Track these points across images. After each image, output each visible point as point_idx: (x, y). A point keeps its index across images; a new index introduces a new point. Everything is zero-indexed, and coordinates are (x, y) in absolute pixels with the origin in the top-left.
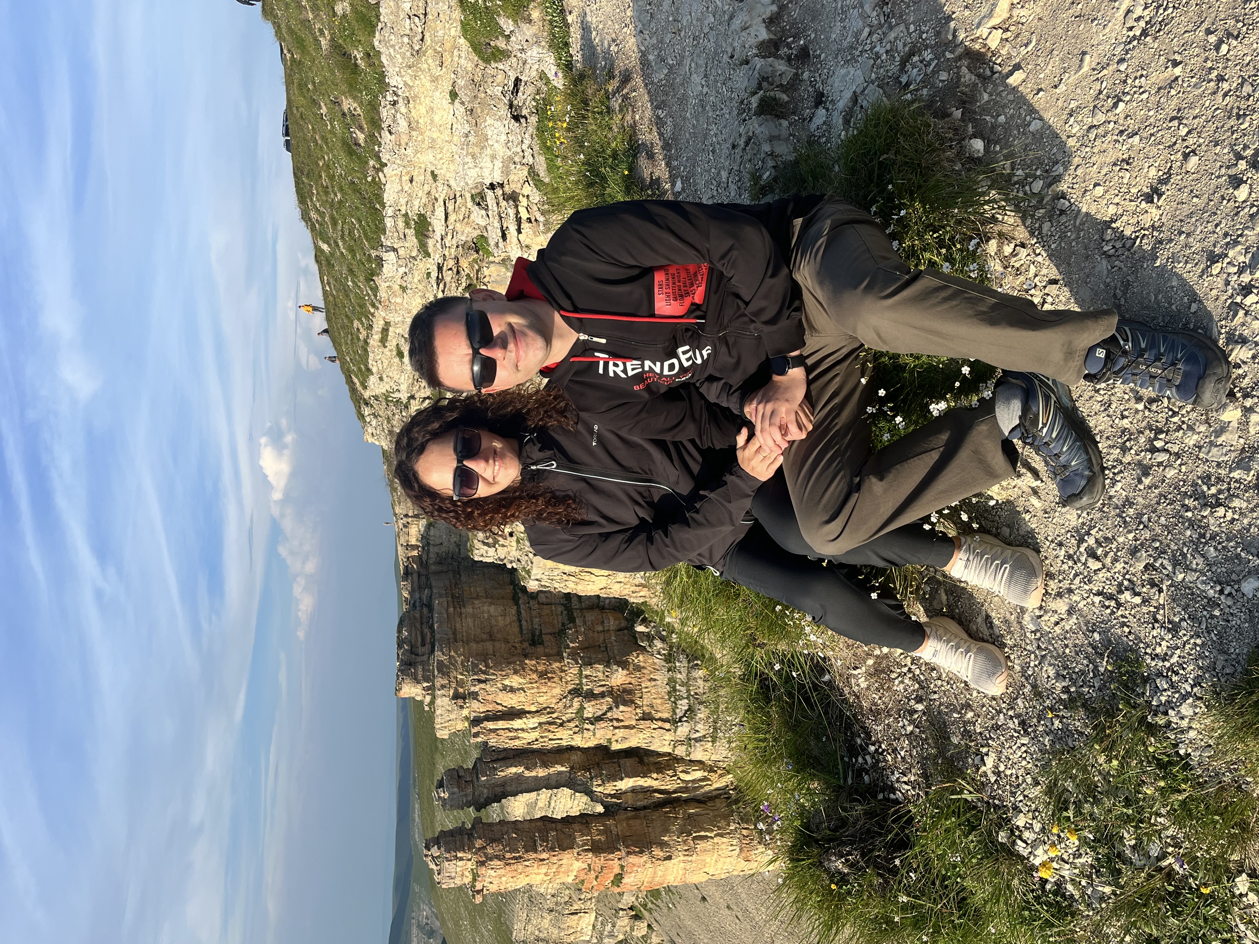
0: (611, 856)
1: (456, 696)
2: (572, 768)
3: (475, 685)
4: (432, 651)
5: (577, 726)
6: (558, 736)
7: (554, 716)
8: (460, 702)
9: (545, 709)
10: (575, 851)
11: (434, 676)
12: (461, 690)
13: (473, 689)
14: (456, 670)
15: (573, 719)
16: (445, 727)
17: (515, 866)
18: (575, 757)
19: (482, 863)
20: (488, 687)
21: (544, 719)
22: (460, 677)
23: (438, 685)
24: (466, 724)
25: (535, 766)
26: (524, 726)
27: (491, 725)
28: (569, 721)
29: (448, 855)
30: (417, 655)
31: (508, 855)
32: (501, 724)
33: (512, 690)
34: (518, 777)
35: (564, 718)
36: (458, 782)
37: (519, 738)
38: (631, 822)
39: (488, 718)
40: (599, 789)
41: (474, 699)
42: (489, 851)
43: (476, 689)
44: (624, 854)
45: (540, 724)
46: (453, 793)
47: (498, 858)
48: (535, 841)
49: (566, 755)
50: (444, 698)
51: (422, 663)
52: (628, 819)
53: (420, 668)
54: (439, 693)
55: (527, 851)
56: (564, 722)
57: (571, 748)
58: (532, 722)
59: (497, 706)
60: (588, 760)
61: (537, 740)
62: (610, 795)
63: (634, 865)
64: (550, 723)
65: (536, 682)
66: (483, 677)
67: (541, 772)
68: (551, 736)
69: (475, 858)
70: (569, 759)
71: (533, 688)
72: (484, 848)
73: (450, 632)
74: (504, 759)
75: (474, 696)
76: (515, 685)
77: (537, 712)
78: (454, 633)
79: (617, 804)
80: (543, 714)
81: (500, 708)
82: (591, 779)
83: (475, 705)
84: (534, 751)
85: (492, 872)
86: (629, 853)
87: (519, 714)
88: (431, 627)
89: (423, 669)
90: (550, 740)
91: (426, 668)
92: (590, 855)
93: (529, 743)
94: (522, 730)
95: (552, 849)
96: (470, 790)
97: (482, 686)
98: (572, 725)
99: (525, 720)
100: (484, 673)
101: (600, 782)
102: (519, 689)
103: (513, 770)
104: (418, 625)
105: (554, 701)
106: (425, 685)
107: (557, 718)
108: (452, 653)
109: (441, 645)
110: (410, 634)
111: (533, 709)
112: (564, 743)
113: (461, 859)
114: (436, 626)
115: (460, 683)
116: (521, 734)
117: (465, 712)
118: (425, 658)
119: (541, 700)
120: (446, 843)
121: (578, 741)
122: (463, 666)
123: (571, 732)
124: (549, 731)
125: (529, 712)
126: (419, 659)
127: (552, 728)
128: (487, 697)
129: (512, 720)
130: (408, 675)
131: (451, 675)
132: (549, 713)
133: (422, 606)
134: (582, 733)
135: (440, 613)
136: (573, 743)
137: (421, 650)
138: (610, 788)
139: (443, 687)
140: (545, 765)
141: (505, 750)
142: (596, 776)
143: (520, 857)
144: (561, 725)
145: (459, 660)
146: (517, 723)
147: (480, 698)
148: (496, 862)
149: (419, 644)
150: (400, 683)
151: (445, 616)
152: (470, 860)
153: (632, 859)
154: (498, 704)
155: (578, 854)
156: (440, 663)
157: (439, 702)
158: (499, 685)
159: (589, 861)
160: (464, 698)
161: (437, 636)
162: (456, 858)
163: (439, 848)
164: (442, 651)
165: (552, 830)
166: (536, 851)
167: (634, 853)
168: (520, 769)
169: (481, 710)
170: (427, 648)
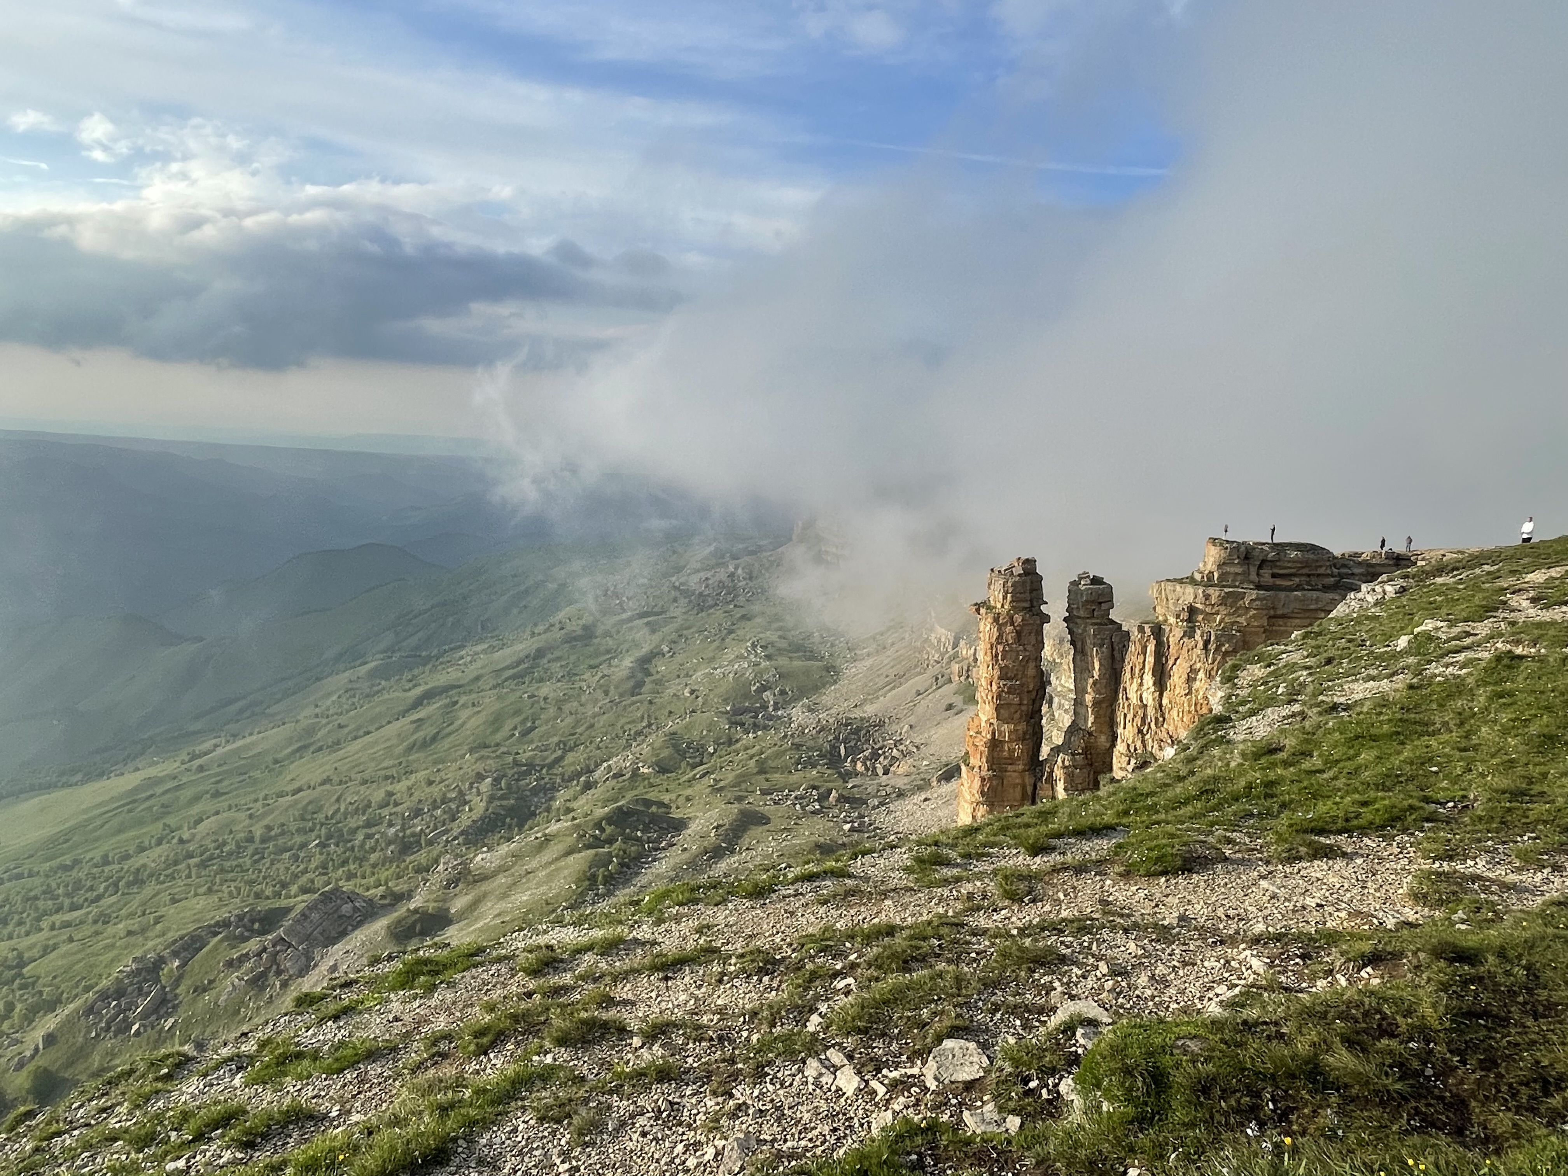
0: (984, 759)
1: (1192, 610)
2: (1090, 734)
3: (1202, 636)
4: (1259, 587)
5: (1136, 749)
6: (1129, 725)
7: (1153, 725)
8: (1185, 615)
9: (1163, 716)
10: (994, 721)
11: (1224, 586)
12: (1200, 618)
13: (1198, 632)
14: (1229, 614)
15: (1145, 746)
16: (1160, 593)
17: (989, 654)
18: (1103, 740)
19: (996, 620)
20: (1198, 651)
21: (1150, 712)
22: (1218, 618)
23: (1210, 591)
24: (1161, 618)
25: (1097, 692)
26: (1145, 687)
27: (1151, 648)
28: (1143, 742)
29: (1009, 584)
30: (1260, 567)
31: (1000, 648)
32: (1150, 659)
33: (1190, 680)
34: (1089, 671)
35: (1148, 736)
36: (1093, 602)
37: (1132, 678)
38: (1019, 789)
39: (1159, 645)
40: (1060, 760)
41: (1185, 632)
42: (1009, 628)
43: (1198, 637)
45: (1145, 707)
46: (1082, 595)
47: (1000, 636)
49: (1106, 729)
50: (1192, 597)
51: (1246, 574)
52: (1024, 787)
53: (1238, 570)
54: (1200, 591)
55: (1001, 669)
56: (1143, 735)
57: (1114, 737)
58: (1149, 697)
59: (1173, 659)
60: (1098, 754)
61: (1127, 699)
62: (1052, 771)
64: (1144, 719)
65: (1196, 711)
66: (1212, 647)
67: (1089, 698)
68: (1129, 717)
69: (1004, 611)
70: (1101, 732)
71: (1190, 706)
72: (1012, 624)
73: (1286, 611)
74: (1113, 657)
75: (1189, 633)
76: (1196, 685)
77: (1161, 705)
78: (1283, 616)
79: (1042, 776)
80: (1157, 712)
81: (1171, 662)
82: (1073, 754)
83: (1178, 633)
84: (1116, 692)
85: (988, 629)
86: (983, 779)
87: (1161, 684)
88: (1298, 588)
89: (1237, 574)
90: (1125, 715)
91: (1239, 578)
92: (989, 737)
93: (1125, 689)
94: (1141, 684)
95: (999, 697)
96: (1082, 613)
97: (1201, 645)
98: (1139, 744)
99: (1152, 689)
100: (1217, 649)
101: (1067, 763)
102: (1190, 688)
103: (1097, 666)
104: (1305, 571)
105: (1171, 729)
106: (1216, 575)
107: (1149, 728)
108: (1253, 612)
109: (1265, 599)
110: (1293, 561)
111: (1165, 701)
112: (1120, 730)
113: (1005, 598)
114: (1299, 594)
115: (1208, 617)
116: (1137, 681)
117: (1172, 620)
118: (1254, 577)
119: (1174, 713)
120: (1024, 582)
121: (1120, 747)
122: (1233, 624)
123: (1130, 742)
124: (1135, 716)
125: (1161, 696)
126: (1253, 570)
127: (1138, 720)
128: (1185, 649)
129: (1153, 675)
130: (1230, 555)
131: (1222, 608)
132: (1157, 719)
133: (1341, 576)
134: (1127, 756)
135: (1317, 600)
136: (1119, 740)
137: (1266, 573)
138: (1058, 773)
139: (1207, 597)
140: (1096, 703)
141: (1123, 661)
142: (1074, 760)
144: (1140, 731)
145: (1242, 620)
146: (1149, 680)
147: (1185, 639)
148: (996, 634)
149: (1276, 571)
151: (1312, 607)
152: (1003, 606)
154: (1176, 660)
156: (1242, 596)
157: (1190, 590)
158: (1198, 666)
160: (1189, 620)
161: (1282, 595)
162: (1006, 592)
163: (1019, 575)
164: (1257, 599)
168: (1096, 676)
169: (1171, 639)
170: (1267, 579)
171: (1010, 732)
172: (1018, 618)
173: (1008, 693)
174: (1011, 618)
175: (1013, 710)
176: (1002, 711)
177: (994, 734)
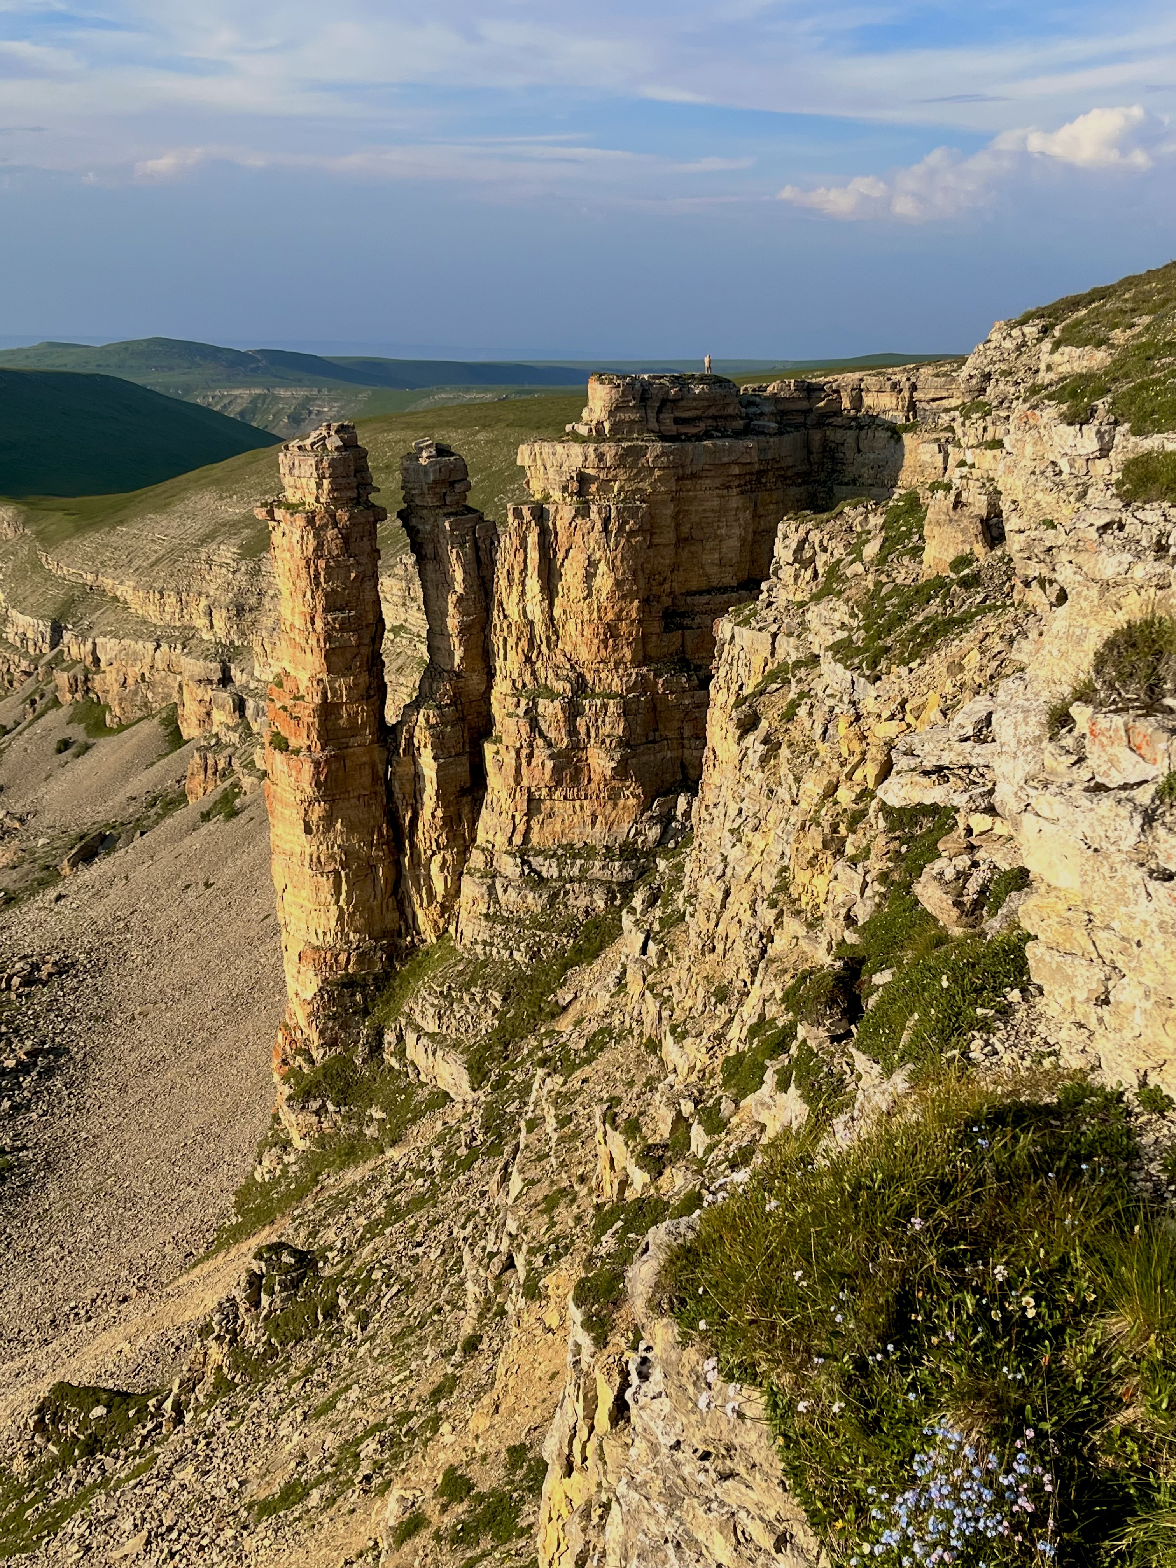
0: (314, 734)
1: (583, 479)
2: (458, 675)
3: (599, 513)
4: (663, 438)
5: (524, 685)
6: (511, 654)
7: (544, 648)
8: (574, 486)
9: (556, 633)
10: (324, 676)
11: (620, 440)
12: (593, 488)
13: (594, 508)
14: (629, 479)
15: (536, 679)
16: (534, 460)
17: (305, 576)
18: (475, 681)
19: (310, 521)
20: (596, 535)
21: (539, 629)
22: (616, 486)
23: (605, 447)
24: (538, 496)
25: (463, 613)
26: (529, 596)
27: (533, 538)
28: (533, 673)
29: (325, 464)
30: (660, 411)
31: (322, 564)
32: (534, 555)
33: (589, 577)
34: (447, 583)
35: (539, 664)
36: (443, 482)
37: (510, 586)
38: (367, 771)
39: (544, 533)
40: (421, 719)
41: (577, 511)
42: (330, 533)
43: (594, 515)
44: (317, 756)
45: (531, 623)
46: (426, 473)
47: (319, 547)
48: (341, 610)
49: (479, 665)
50: (581, 459)
51: (645, 420)
52: (373, 766)
53: (635, 416)
54: (591, 450)
55: (327, 596)
56: (533, 664)
57: (490, 675)
58: (535, 611)
59: (563, 551)
60: (471, 702)
61: (506, 617)
62: (412, 737)
63: (299, 772)
64: (531, 641)
65: (600, 619)
66: (613, 526)
67: (453, 623)
68: (511, 641)
69: (319, 508)
70: (473, 670)
71: (591, 613)
72: (335, 525)
73: (695, 469)
74: (478, 560)
75: (583, 512)
76: (597, 582)
77: (552, 619)
78: (694, 476)
79: (397, 748)
80: (547, 629)
81: (560, 555)
82: (439, 707)
83: (567, 513)
84: (488, 610)
85: (297, 537)
86: (317, 764)
87: (549, 589)
88: (708, 435)
89: (633, 422)
90: (505, 639)
91: (636, 427)
92: (318, 700)
93: (501, 603)
94: (523, 593)
95: (328, 638)
96: (430, 501)
97: (599, 526)
98: (528, 678)
99: (539, 597)
100: (621, 529)
101: (433, 721)
102: (590, 588)
103: (459, 575)
104: (712, 411)
105: (568, 649)
106: (607, 425)
107: (540, 652)
108: (657, 473)
109: (672, 453)
110: (697, 398)
111: (557, 612)
112: (499, 663)
113: (319, 486)
114: (708, 443)
115: (605, 487)
116: (516, 590)
117: (556, 495)
118: (653, 424)
119: (571, 626)
120: (344, 460)
121: (501, 687)
122: (634, 492)
123: (515, 676)
124: (519, 639)
125: (551, 605)
126: (652, 415)
127: (524, 643)
128: (579, 534)
129: (539, 576)
130: (624, 395)
131: (620, 471)
132: (548, 638)
133: (749, 418)
134: (513, 695)
135: (730, 450)
136: (498, 678)
137: (667, 417)
138: (422, 737)
139: (601, 457)
140: (464, 630)
141: (493, 562)
142: (442, 715)
143: (318, 585)
144: (528, 659)
145: (646, 485)
146: (533, 584)
147: (578, 521)
148: (312, 543)
149: (678, 414)
150: (611, 381)
151: (725, 460)
152: (317, 500)
153: (308, 770)
154: (567, 551)
155: (320, 681)
156: (642, 451)
157: (576, 449)
158: (598, 555)
159: (308, 698)
160: (579, 494)
161: (689, 446)
162: (321, 478)
163: (337, 449)
164: (663, 454)
165: (359, 638)
166: (326, 610)
167: (317, 773)
168: (459, 588)
169: (558, 523)
170: (670, 427)
171: (349, 689)
172: (343, 515)
173: (341, 630)
174: (333, 517)
175: (349, 656)
176: (334, 659)
177: (325, 694)
